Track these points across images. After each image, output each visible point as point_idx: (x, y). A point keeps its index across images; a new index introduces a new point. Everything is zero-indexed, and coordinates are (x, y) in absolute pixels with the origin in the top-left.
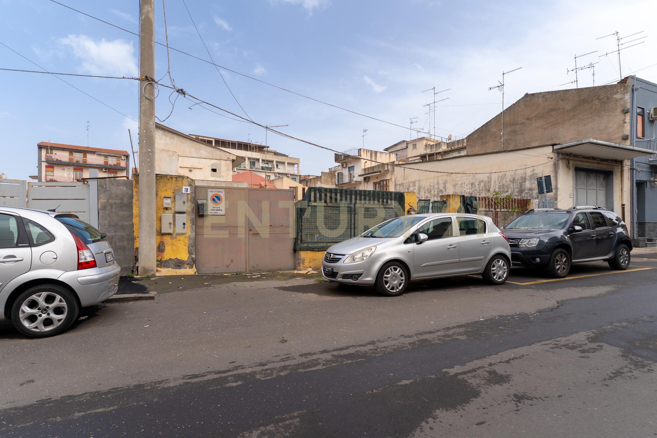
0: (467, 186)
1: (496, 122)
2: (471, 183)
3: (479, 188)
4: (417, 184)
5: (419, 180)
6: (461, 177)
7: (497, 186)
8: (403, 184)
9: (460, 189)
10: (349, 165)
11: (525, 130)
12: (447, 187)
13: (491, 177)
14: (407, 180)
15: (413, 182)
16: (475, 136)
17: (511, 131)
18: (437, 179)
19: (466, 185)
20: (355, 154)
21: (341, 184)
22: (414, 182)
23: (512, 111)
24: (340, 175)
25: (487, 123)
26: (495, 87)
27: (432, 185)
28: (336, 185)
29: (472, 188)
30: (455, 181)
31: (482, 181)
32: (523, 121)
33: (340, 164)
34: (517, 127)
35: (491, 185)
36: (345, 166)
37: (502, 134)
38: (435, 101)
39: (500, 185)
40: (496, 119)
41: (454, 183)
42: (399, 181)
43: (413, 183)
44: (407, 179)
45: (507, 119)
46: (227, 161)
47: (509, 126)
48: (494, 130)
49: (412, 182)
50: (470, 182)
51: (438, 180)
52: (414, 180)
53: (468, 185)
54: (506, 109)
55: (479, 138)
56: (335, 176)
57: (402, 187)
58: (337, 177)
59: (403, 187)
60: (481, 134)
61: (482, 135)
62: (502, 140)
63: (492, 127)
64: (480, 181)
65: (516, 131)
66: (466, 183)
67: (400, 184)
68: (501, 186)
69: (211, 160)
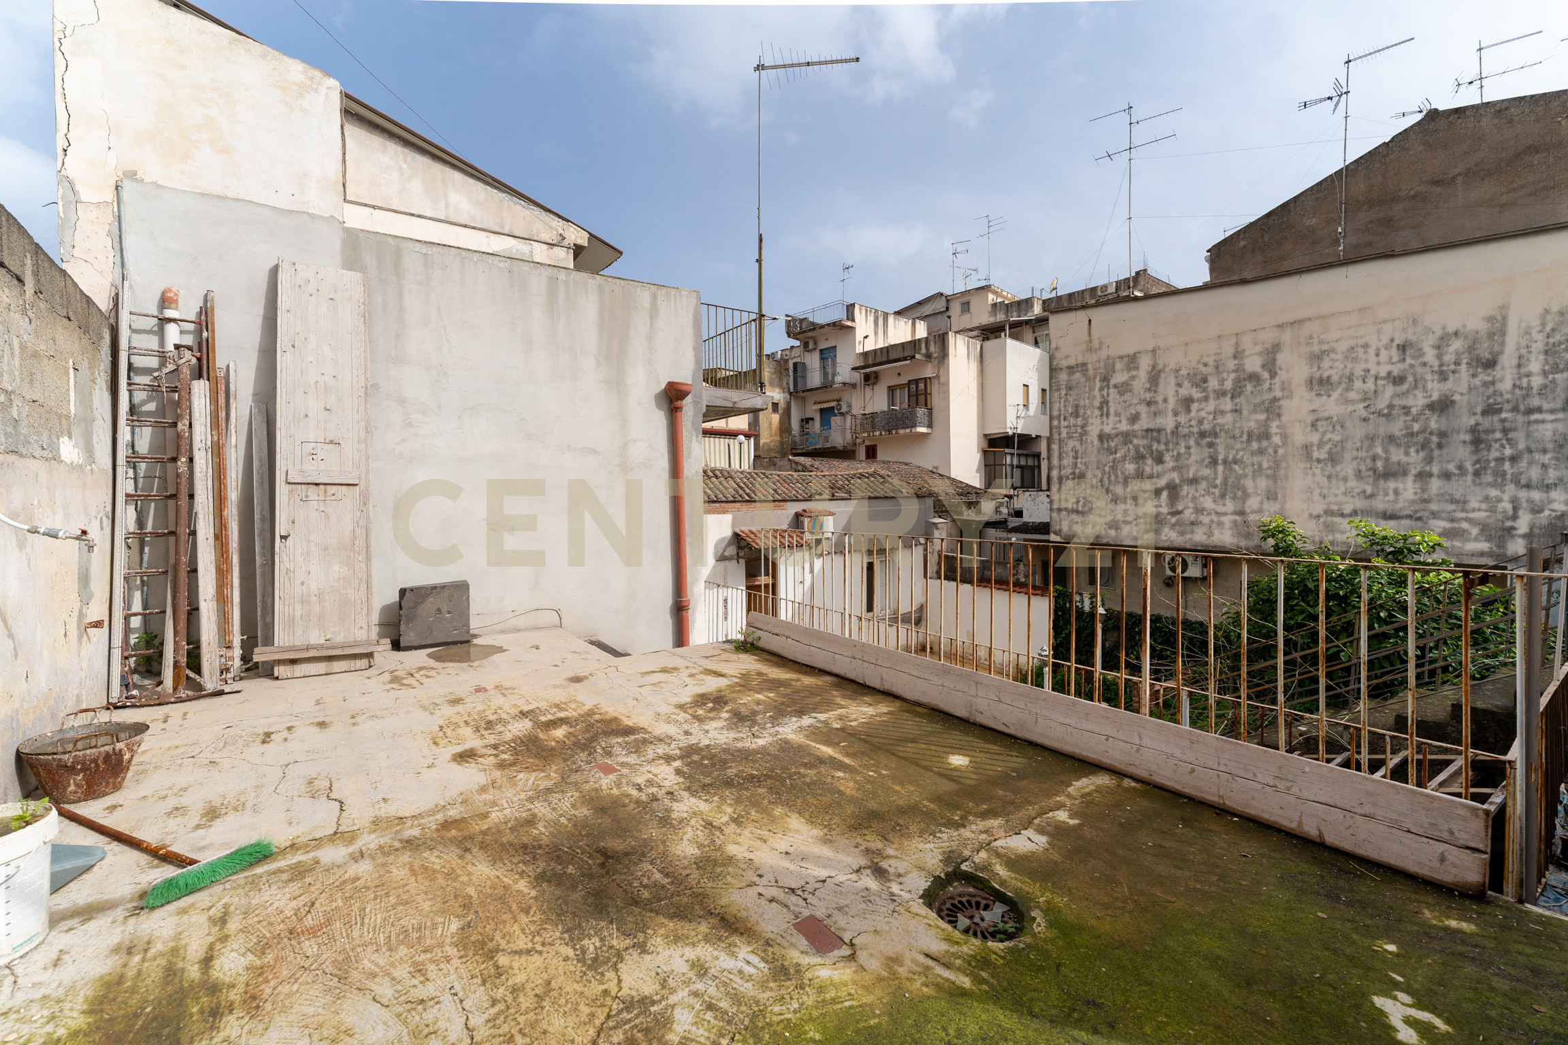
0: (1377, 355)
1: (1317, 199)
2: (1397, 342)
3: (1439, 357)
4: (1145, 363)
5: (1154, 351)
6: (1350, 328)
7: (1539, 346)
8: (1084, 365)
9: (1341, 366)
10: (823, 345)
11: (1428, 214)
12: (1279, 363)
13: (1504, 318)
14: (1103, 354)
15: (1129, 356)
16: (1242, 243)
17: (1371, 222)
18: (1233, 341)
19: (1372, 351)
20: (839, 314)
21: (804, 391)
22: (1132, 361)
23: (1378, 165)
24: (799, 368)
25: (1284, 206)
26: (1321, 100)
27: (1210, 361)
28: (791, 394)
29: (1404, 360)
30: (1321, 342)
31: (1456, 334)
32: (1418, 189)
33: (797, 343)
34: (1397, 210)
35: (1503, 344)
36: (811, 346)
37: (1340, 230)
39: (1551, 340)
40: (1317, 192)
41: (1316, 349)
42: (1067, 357)
43: (1126, 359)
44: (1100, 349)
45: (1360, 187)
47: (1365, 207)
48: (1311, 222)
49: (1122, 357)
50: (1392, 340)
51: (1237, 345)
52: (1131, 351)
53: (1383, 353)
54: (1356, 161)
55: (1254, 250)
56: (787, 370)
57: (1078, 375)
58: (791, 373)
59: (1085, 375)
60: (1262, 237)
61: (1266, 238)
62: (1341, 248)
63: (1303, 215)
64: (1447, 334)
65: (1390, 220)
66: (1374, 344)
67: (1070, 367)
68: (1560, 344)
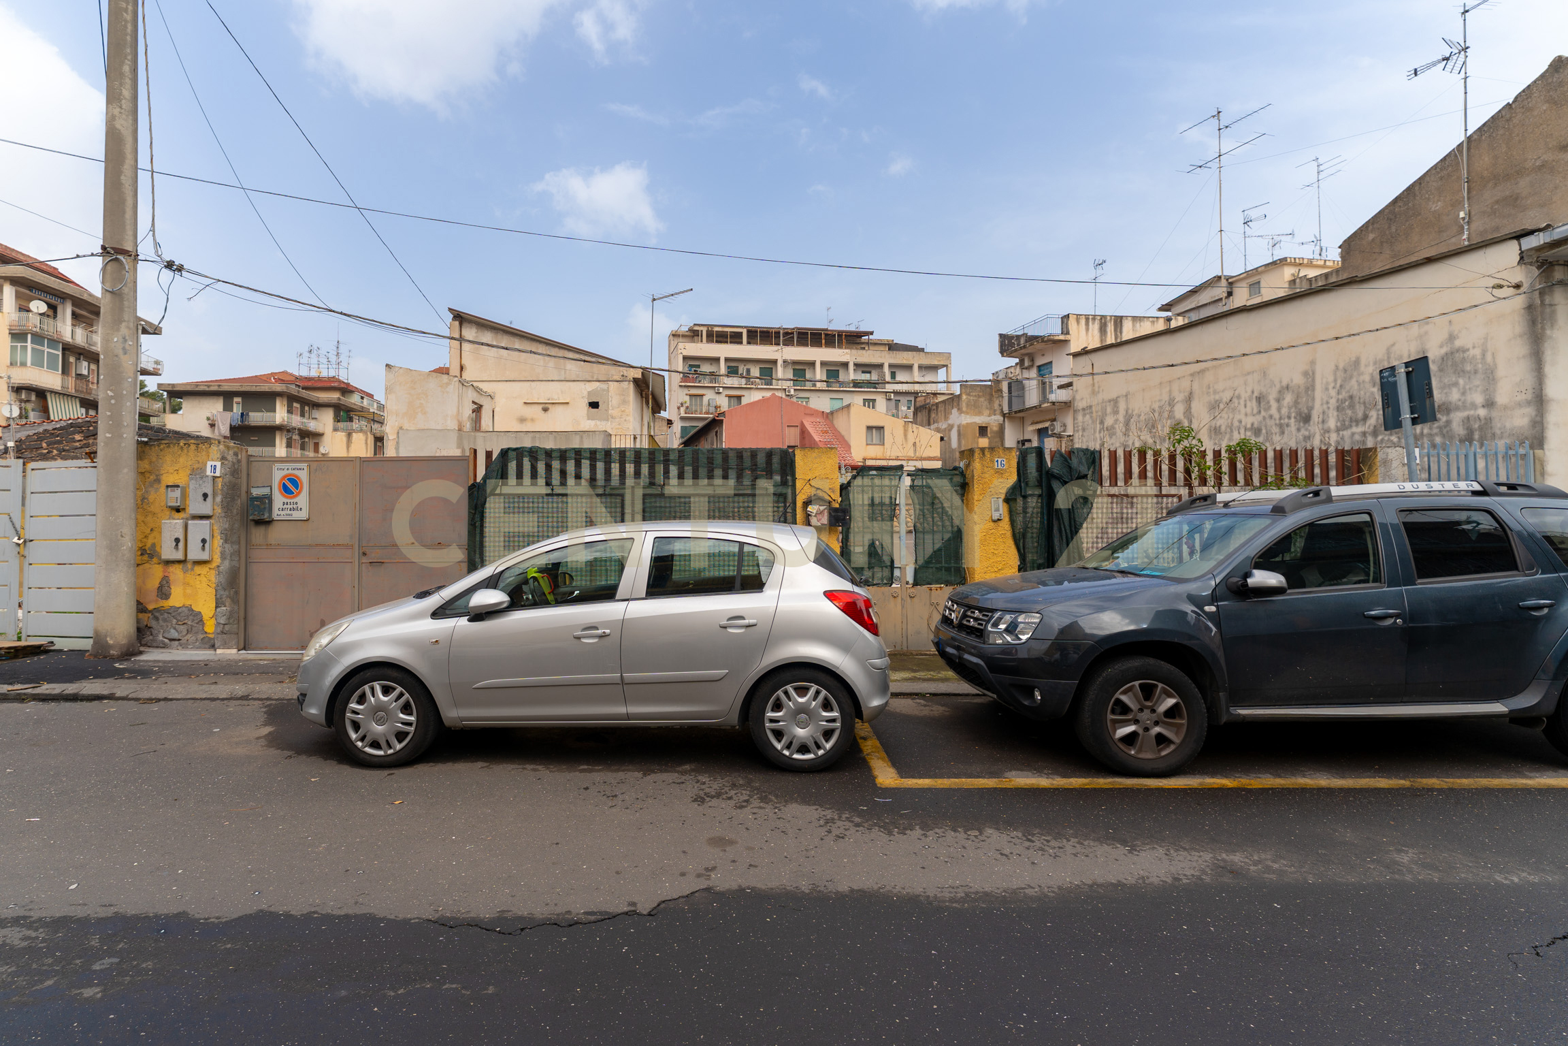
0: (1245, 406)
1: (1441, 178)
2: (1256, 394)
3: (1279, 409)
4: (1122, 406)
5: (1126, 396)
6: (1230, 379)
7: (1333, 402)
8: (1091, 407)
9: (1226, 416)
10: (1040, 361)
11: (1556, 188)
12: (1193, 410)
13: (1313, 373)
14: (1100, 397)
15: (1113, 400)
16: (1371, 236)
17: (1497, 202)
18: (1168, 389)
19: (1242, 402)
20: (1054, 329)
21: (1016, 412)
22: (1115, 401)
23: (1501, 132)
24: (1016, 387)
25: (1410, 190)
26: (1434, 64)
27: (1156, 406)
28: (1004, 415)
29: (1259, 412)
30: (1215, 392)
31: (1287, 387)
32: (1545, 157)
33: (1017, 360)
34: (1523, 185)
35: (1313, 399)
36: (1027, 364)
37: (1462, 214)
38: (1222, 152)
39: (1340, 397)
40: (1441, 170)
41: (1212, 398)
42: (1082, 399)
43: (1112, 403)
44: (1099, 392)
45: (1484, 161)
46: (622, 383)
47: (1490, 185)
48: (1436, 206)
49: (1110, 401)
50: (1253, 392)
52: (1114, 396)
53: (1249, 404)
54: (1480, 129)
55: (1382, 243)
56: (1001, 391)
57: (1088, 416)
58: (1006, 394)
59: (1091, 417)
60: (1389, 227)
61: (1393, 229)
62: (1465, 237)
63: (1429, 199)
64: (1282, 387)
65: (1516, 199)
66: (1244, 395)
67: (1084, 409)
68: (1346, 400)
69: (588, 384)
